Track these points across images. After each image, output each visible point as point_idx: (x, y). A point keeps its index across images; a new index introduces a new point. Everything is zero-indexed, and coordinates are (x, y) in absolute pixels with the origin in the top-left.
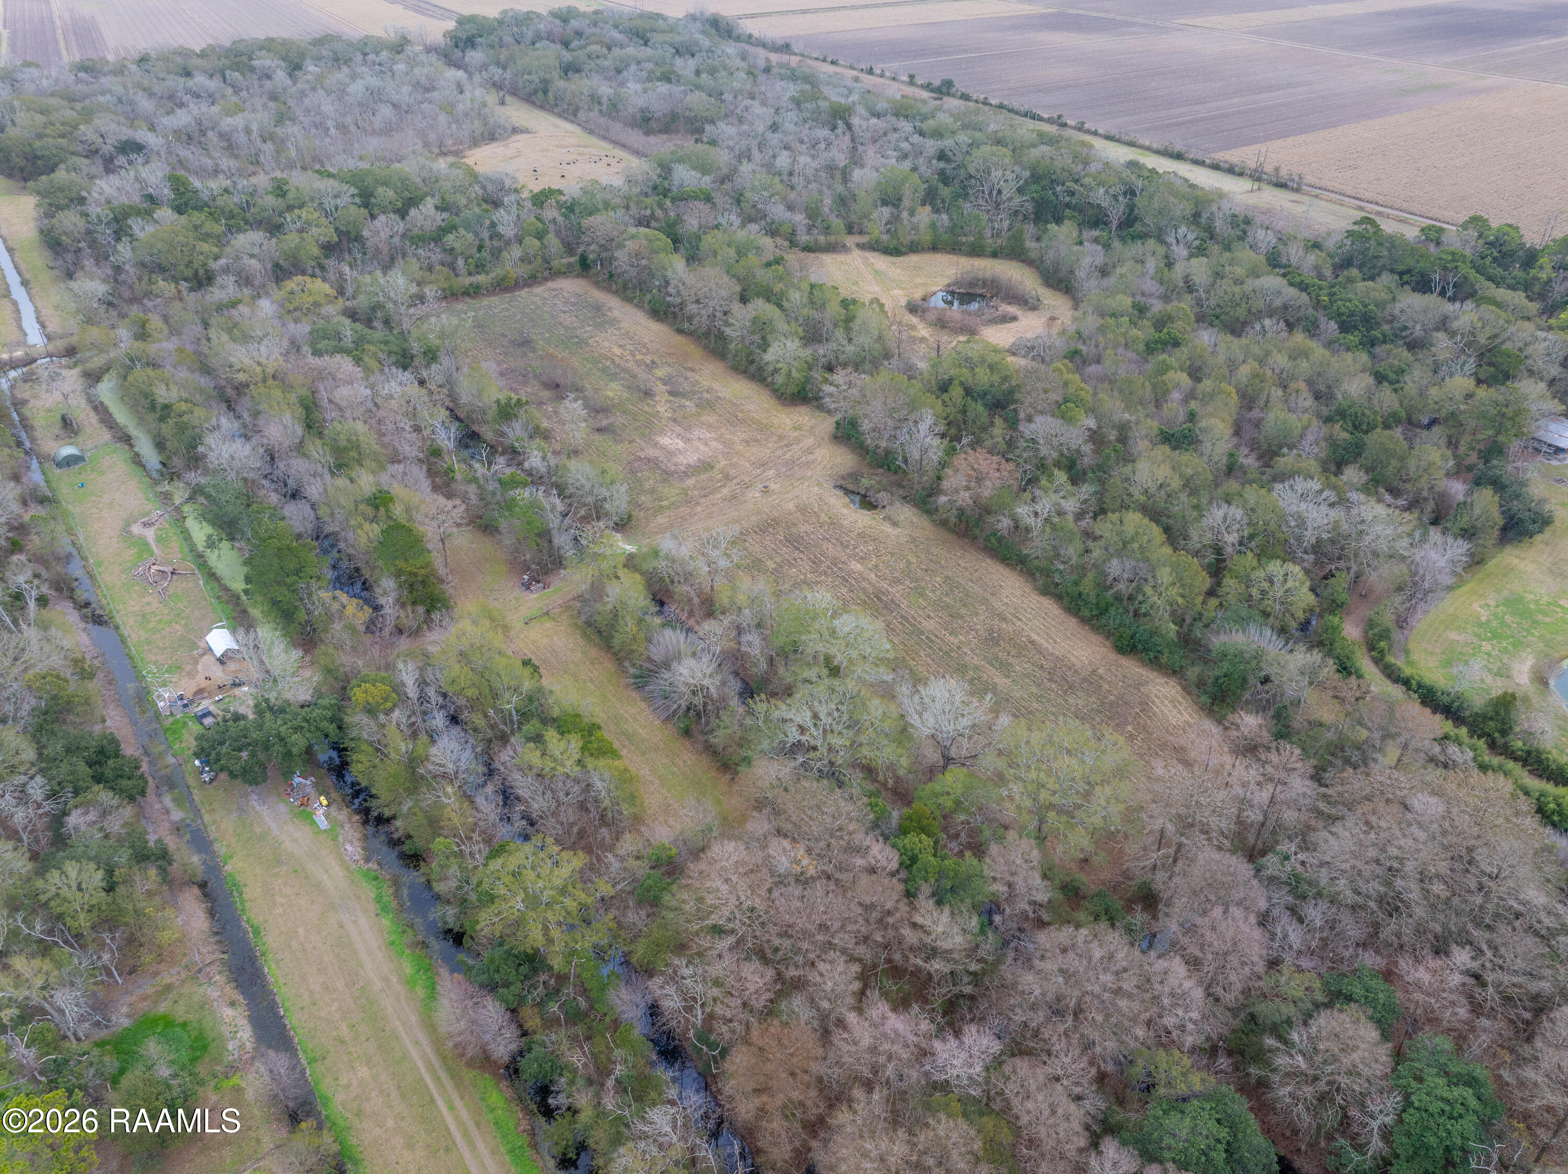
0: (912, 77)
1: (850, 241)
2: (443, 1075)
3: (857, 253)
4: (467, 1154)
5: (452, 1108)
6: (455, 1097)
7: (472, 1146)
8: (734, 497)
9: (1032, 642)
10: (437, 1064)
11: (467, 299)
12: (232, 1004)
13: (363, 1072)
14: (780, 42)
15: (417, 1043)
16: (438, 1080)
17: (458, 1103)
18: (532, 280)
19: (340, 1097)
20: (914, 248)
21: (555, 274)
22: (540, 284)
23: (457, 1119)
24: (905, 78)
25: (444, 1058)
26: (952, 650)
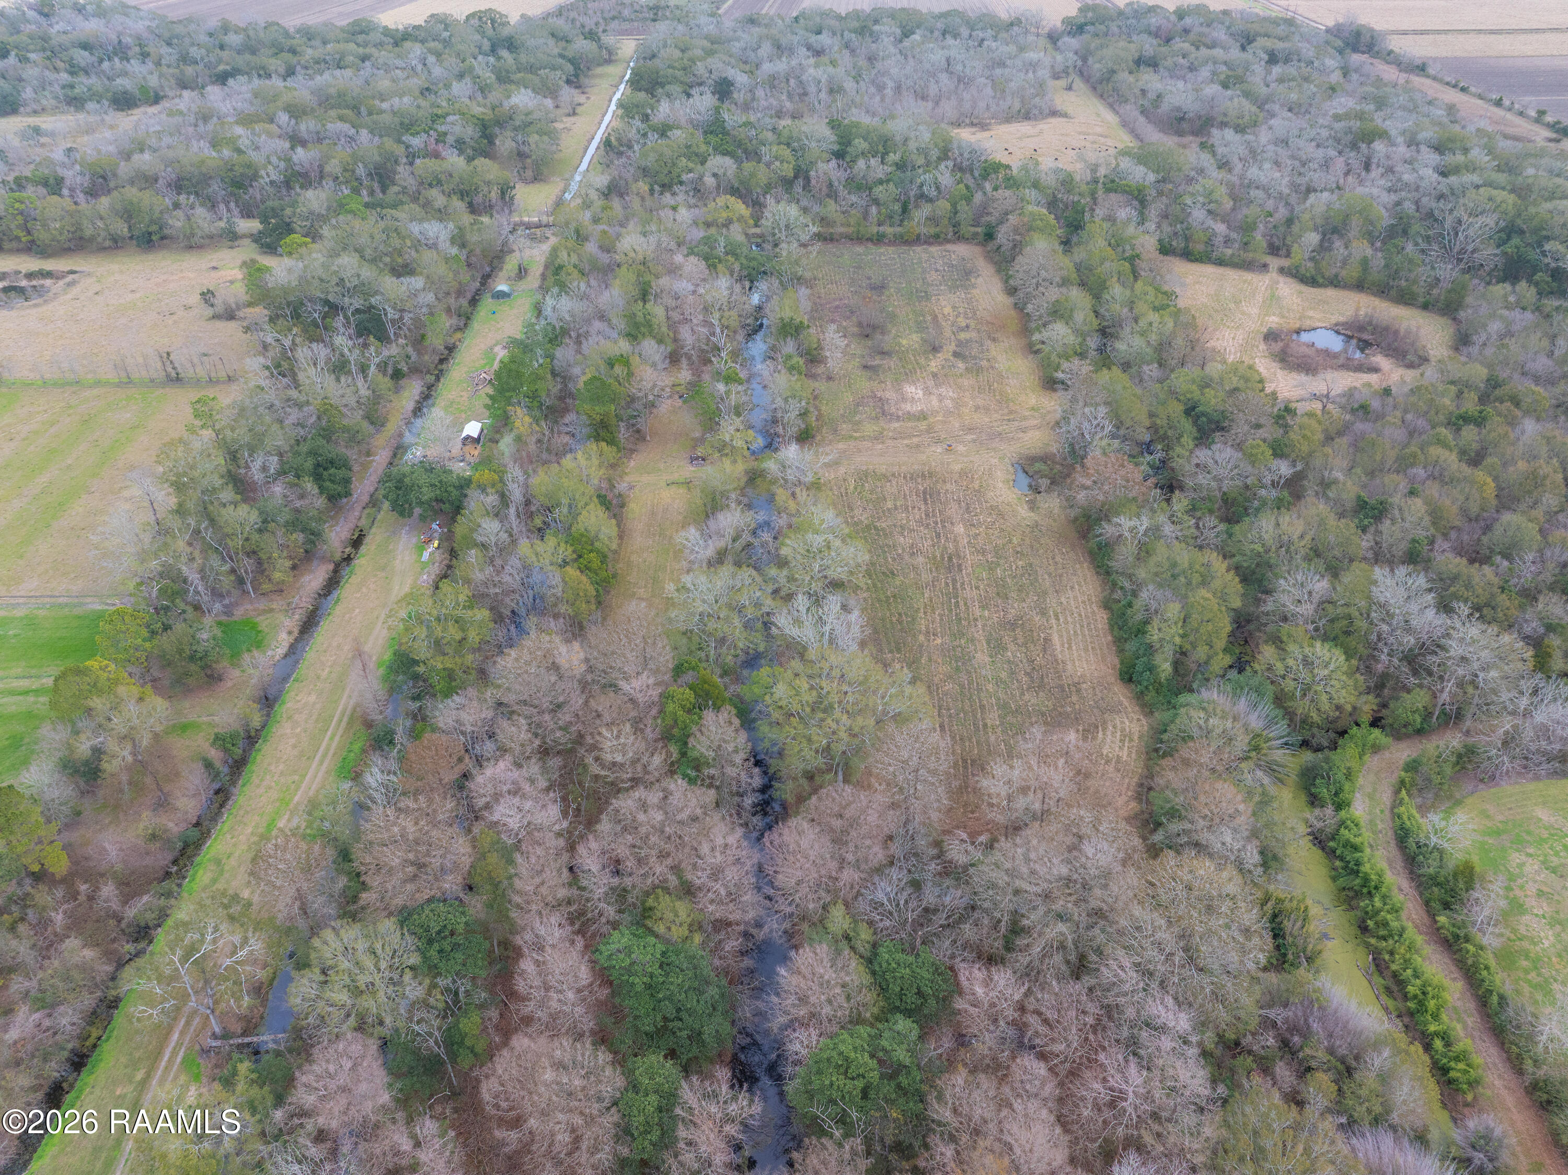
0: (1541, 113)
1: (1275, 263)
2: (345, 719)
3: (1273, 275)
4: (314, 766)
5: (332, 739)
6: (340, 732)
7: (321, 763)
8: (918, 446)
9: (1047, 640)
10: (348, 713)
11: (870, 245)
12: (290, 633)
13: (313, 698)
14: (1418, 62)
15: (350, 697)
16: (340, 721)
17: (337, 738)
18: (936, 239)
19: (289, 705)
20: (1335, 282)
21: (959, 238)
22: (940, 244)
23: (329, 746)
24: (1533, 114)
25: (354, 710)
26: (967, 619)
